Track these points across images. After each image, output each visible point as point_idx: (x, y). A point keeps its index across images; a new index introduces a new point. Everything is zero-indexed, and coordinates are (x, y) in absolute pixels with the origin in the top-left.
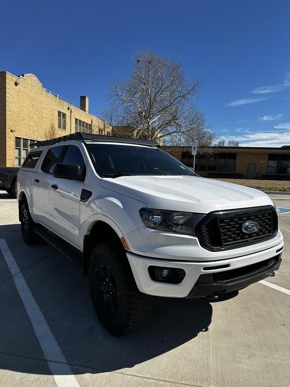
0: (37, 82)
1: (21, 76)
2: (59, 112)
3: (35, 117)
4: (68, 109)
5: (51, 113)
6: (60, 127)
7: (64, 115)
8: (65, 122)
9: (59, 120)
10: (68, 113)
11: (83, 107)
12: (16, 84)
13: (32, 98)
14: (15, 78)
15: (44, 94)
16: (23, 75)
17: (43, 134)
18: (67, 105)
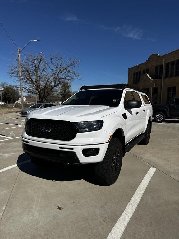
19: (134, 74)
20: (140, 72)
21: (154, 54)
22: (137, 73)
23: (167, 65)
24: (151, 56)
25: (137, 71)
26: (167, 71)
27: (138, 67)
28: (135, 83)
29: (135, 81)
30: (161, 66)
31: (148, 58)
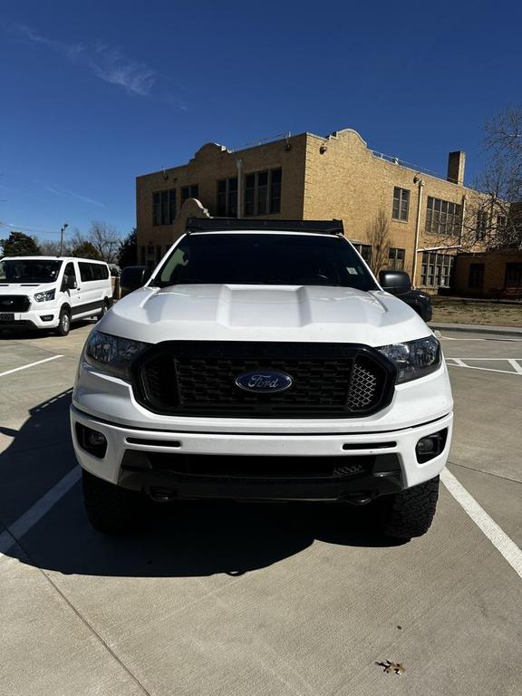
0: (358, 141)
1: (331, 136)
2: (397, 189)
3: (351, 203)
4: (415, 181)
5: (380, 192)
6: (395, 215)
7: (406, 193)
8: (406, 206)
9: (396, 203)
10: (413, 189)
11: (452, 176)
12: (322, 151)
13: (348, 170)
14: (320, 141)
15: (370, 160)
16: (334, 134)
17: (363, 231)
18: (412, 173)
19: (156, 196)
20: (173, 192)
21: (212, 145)
22: (164, 194)
23: (249, 179)
24: (203, 148)
25: (164, 189)
26: (249, 195)
27: (165, 175)
28: (159, 221)
29: (160, 217)
30: (234, 182)
31: (196, 154)
